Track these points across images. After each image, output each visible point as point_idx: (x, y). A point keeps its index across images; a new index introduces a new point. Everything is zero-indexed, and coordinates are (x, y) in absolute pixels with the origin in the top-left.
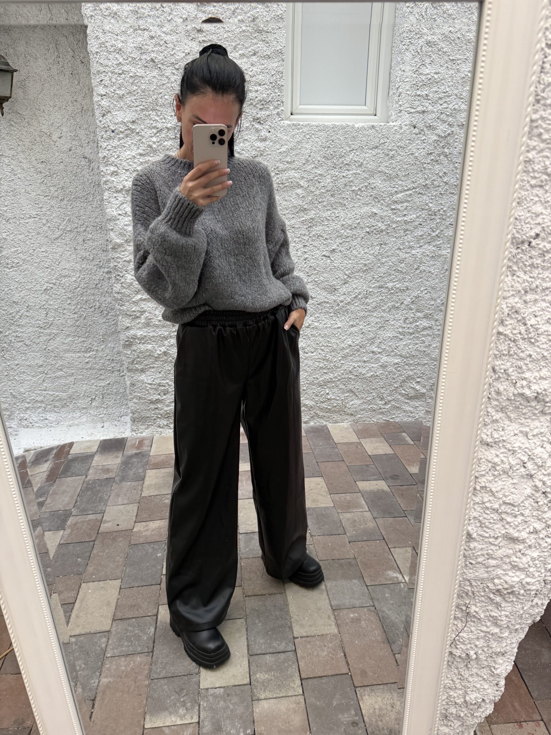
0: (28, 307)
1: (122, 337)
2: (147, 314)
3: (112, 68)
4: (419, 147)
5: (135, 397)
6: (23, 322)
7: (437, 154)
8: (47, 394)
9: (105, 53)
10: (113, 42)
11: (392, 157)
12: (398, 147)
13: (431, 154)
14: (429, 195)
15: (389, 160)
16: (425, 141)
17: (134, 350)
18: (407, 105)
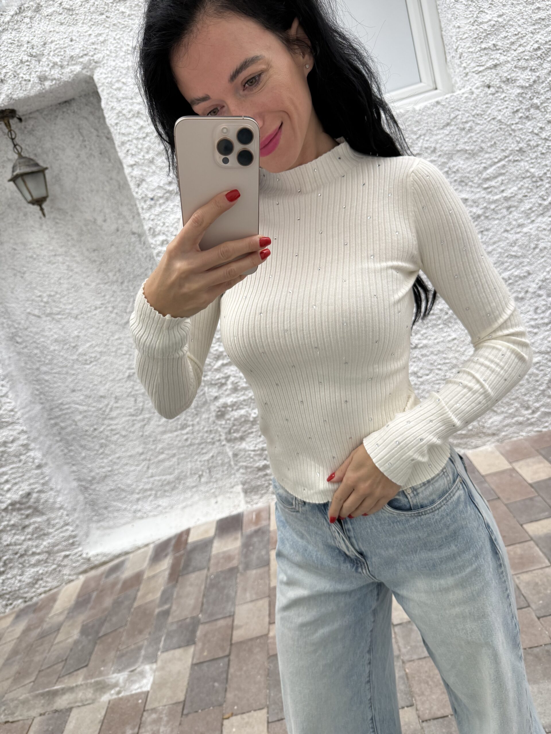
0: (116, 398)
1: (213, 408)
2: (232, 379)
3: (135, 135)
4: (500, 108)
5: (241, 467)
6: (114, 414)
7: (526, 109)
8: (155, 480)
9: (125, 122)
10: (130, 107)
11: (469, 130)
12: (474, 116)
13: (517, 111)
14: (527, 159)
15: (467, 134)
16: (506, 99)
17: (229, 419)
18: (473, 65)
